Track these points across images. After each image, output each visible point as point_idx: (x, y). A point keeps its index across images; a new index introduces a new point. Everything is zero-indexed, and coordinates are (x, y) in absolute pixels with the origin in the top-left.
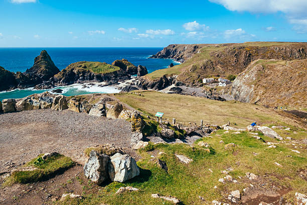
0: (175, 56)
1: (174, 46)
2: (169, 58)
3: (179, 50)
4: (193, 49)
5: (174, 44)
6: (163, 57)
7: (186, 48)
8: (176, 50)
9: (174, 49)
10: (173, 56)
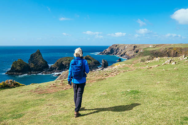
0: (118, 53)
1: (116, 46)
2: (114, 54)
3: (121, 48)
4: (133, 48)
5: (116, 44)
6: (108, 53)
7: (126, 47)
8: (118, 49)
9: (116, 48)
10: (116, 53)
